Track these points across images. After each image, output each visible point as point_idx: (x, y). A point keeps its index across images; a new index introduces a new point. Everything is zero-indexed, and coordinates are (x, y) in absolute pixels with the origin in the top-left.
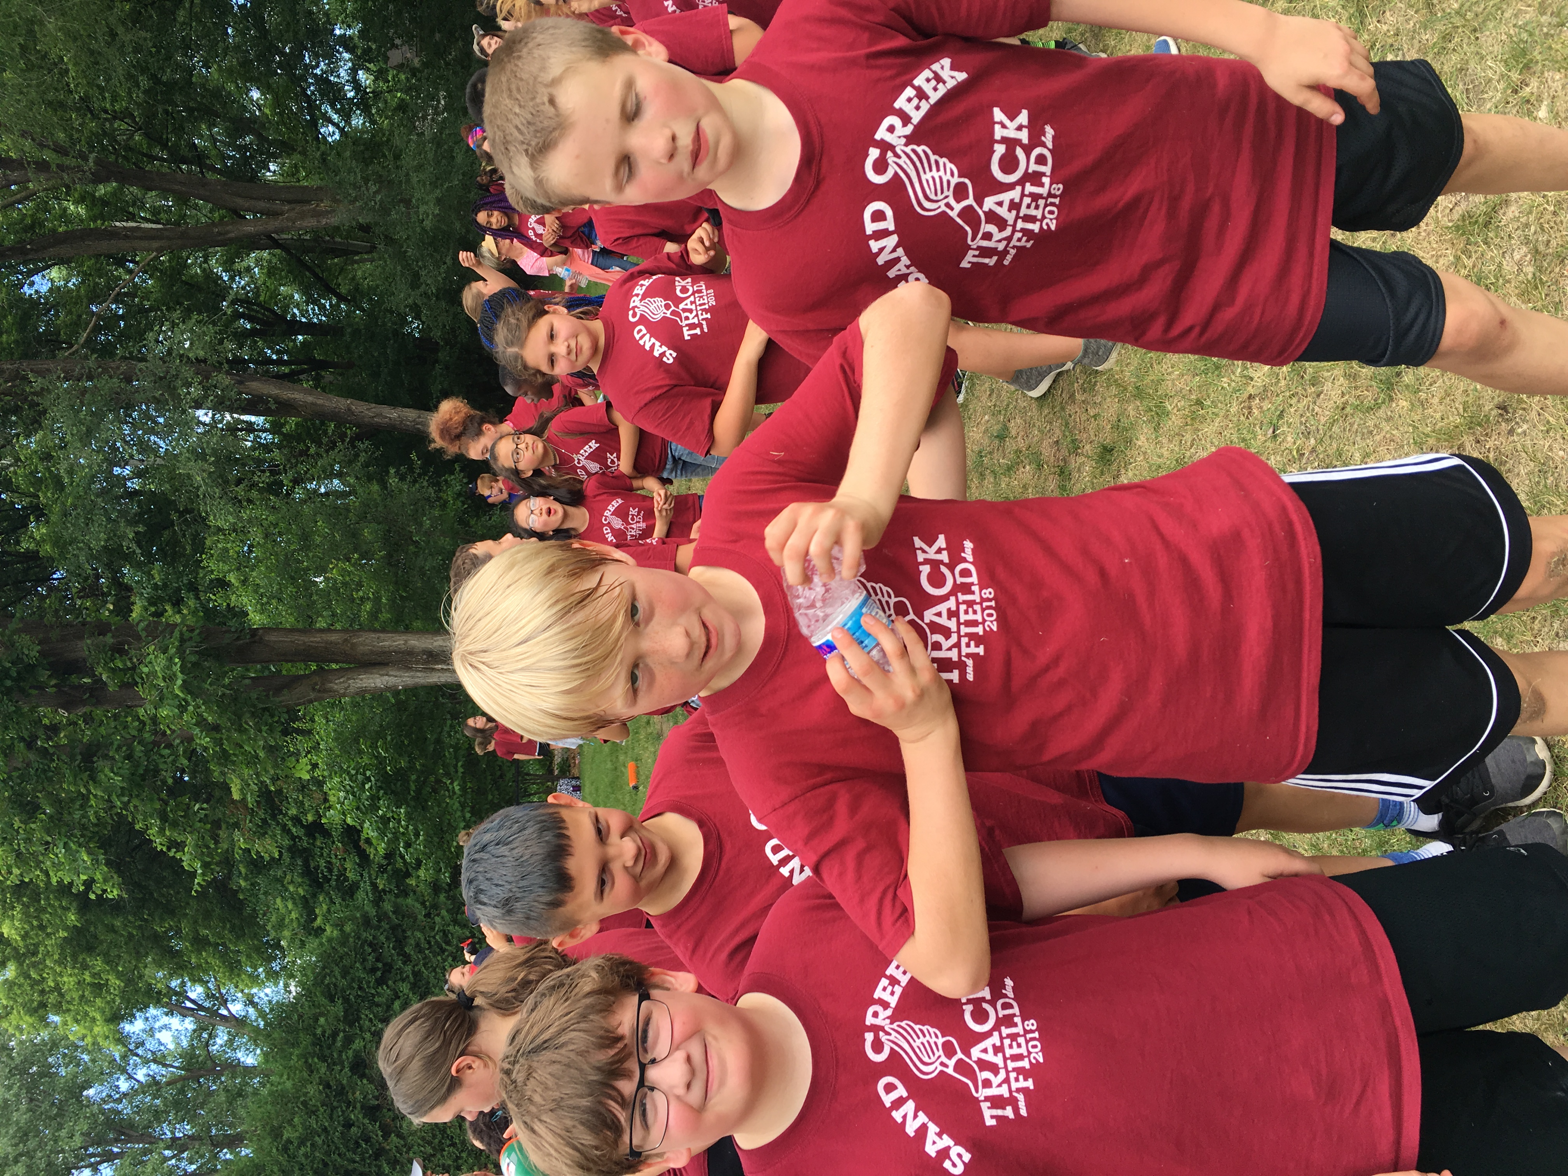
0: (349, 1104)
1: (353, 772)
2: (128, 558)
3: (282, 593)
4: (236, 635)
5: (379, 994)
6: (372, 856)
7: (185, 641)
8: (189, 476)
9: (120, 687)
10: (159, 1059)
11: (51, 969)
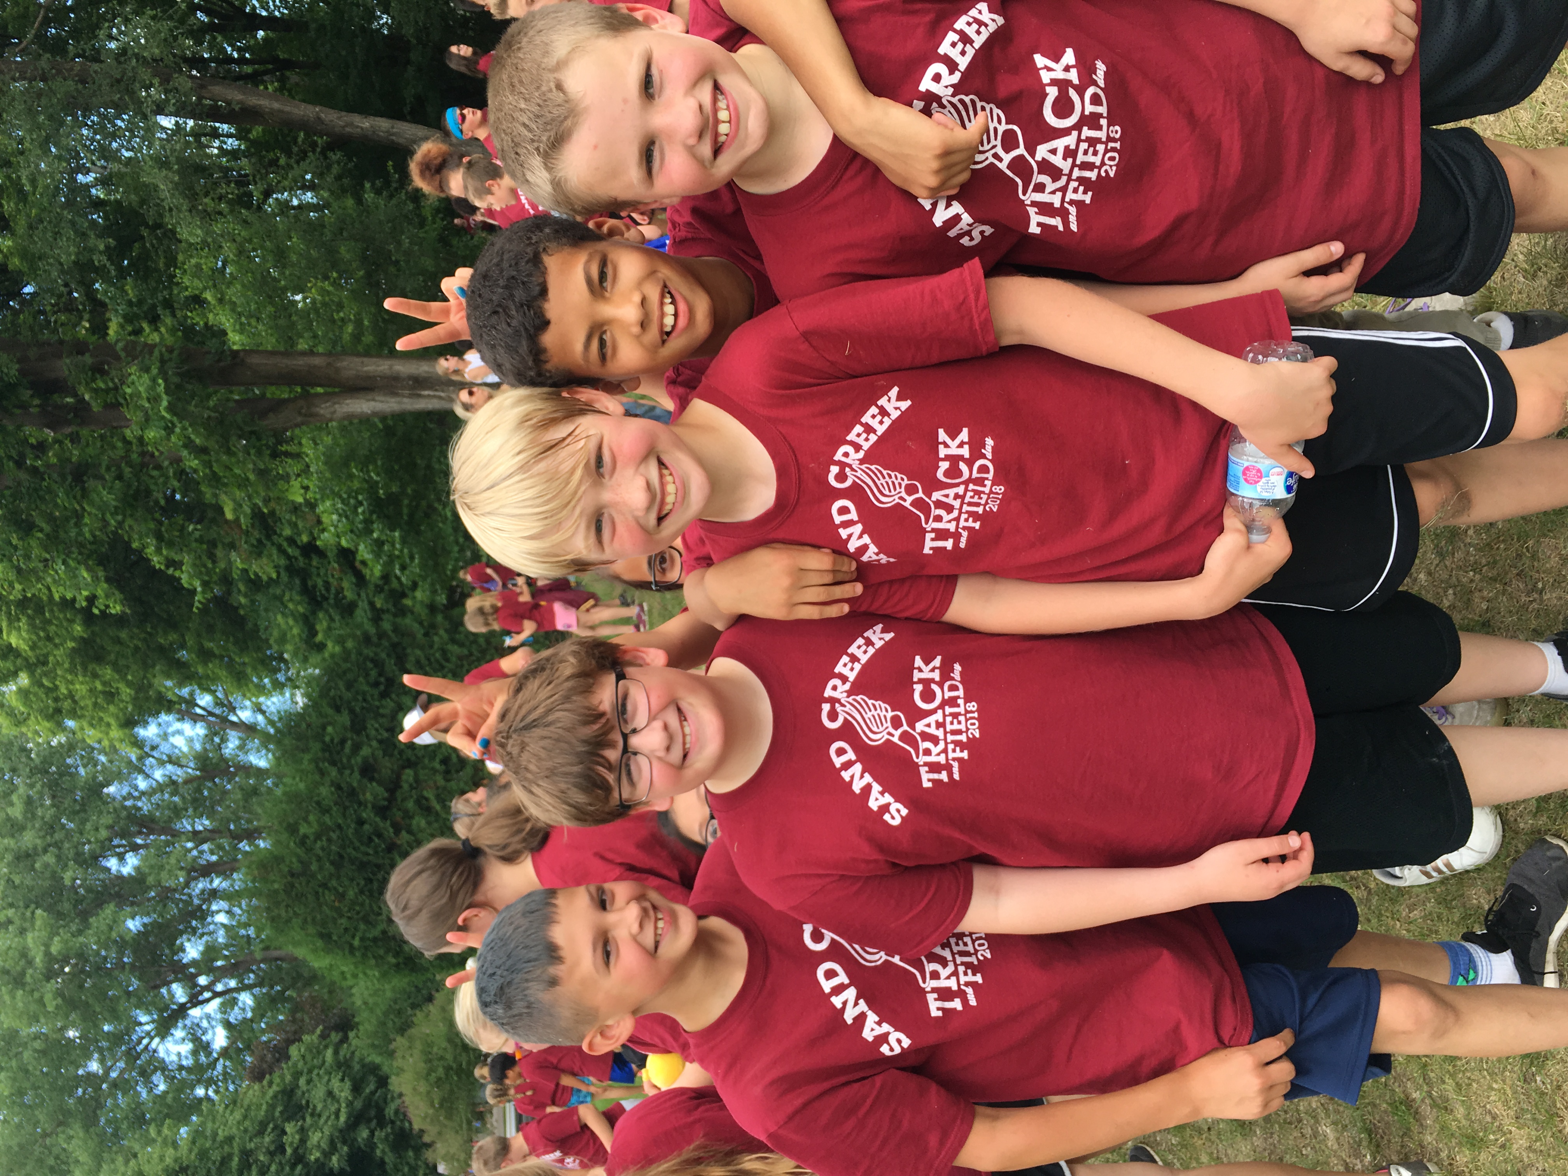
0: (360, 804)
1: (345, 496)
2: (101, 272)
3: (260, 312)
4: (217, 358)
5: (383, 706)
6: (368, 577)
7: (166, 362)
8: (156, 188)
9: (104, 407)
10: (174, 760)
11: (63, 677)
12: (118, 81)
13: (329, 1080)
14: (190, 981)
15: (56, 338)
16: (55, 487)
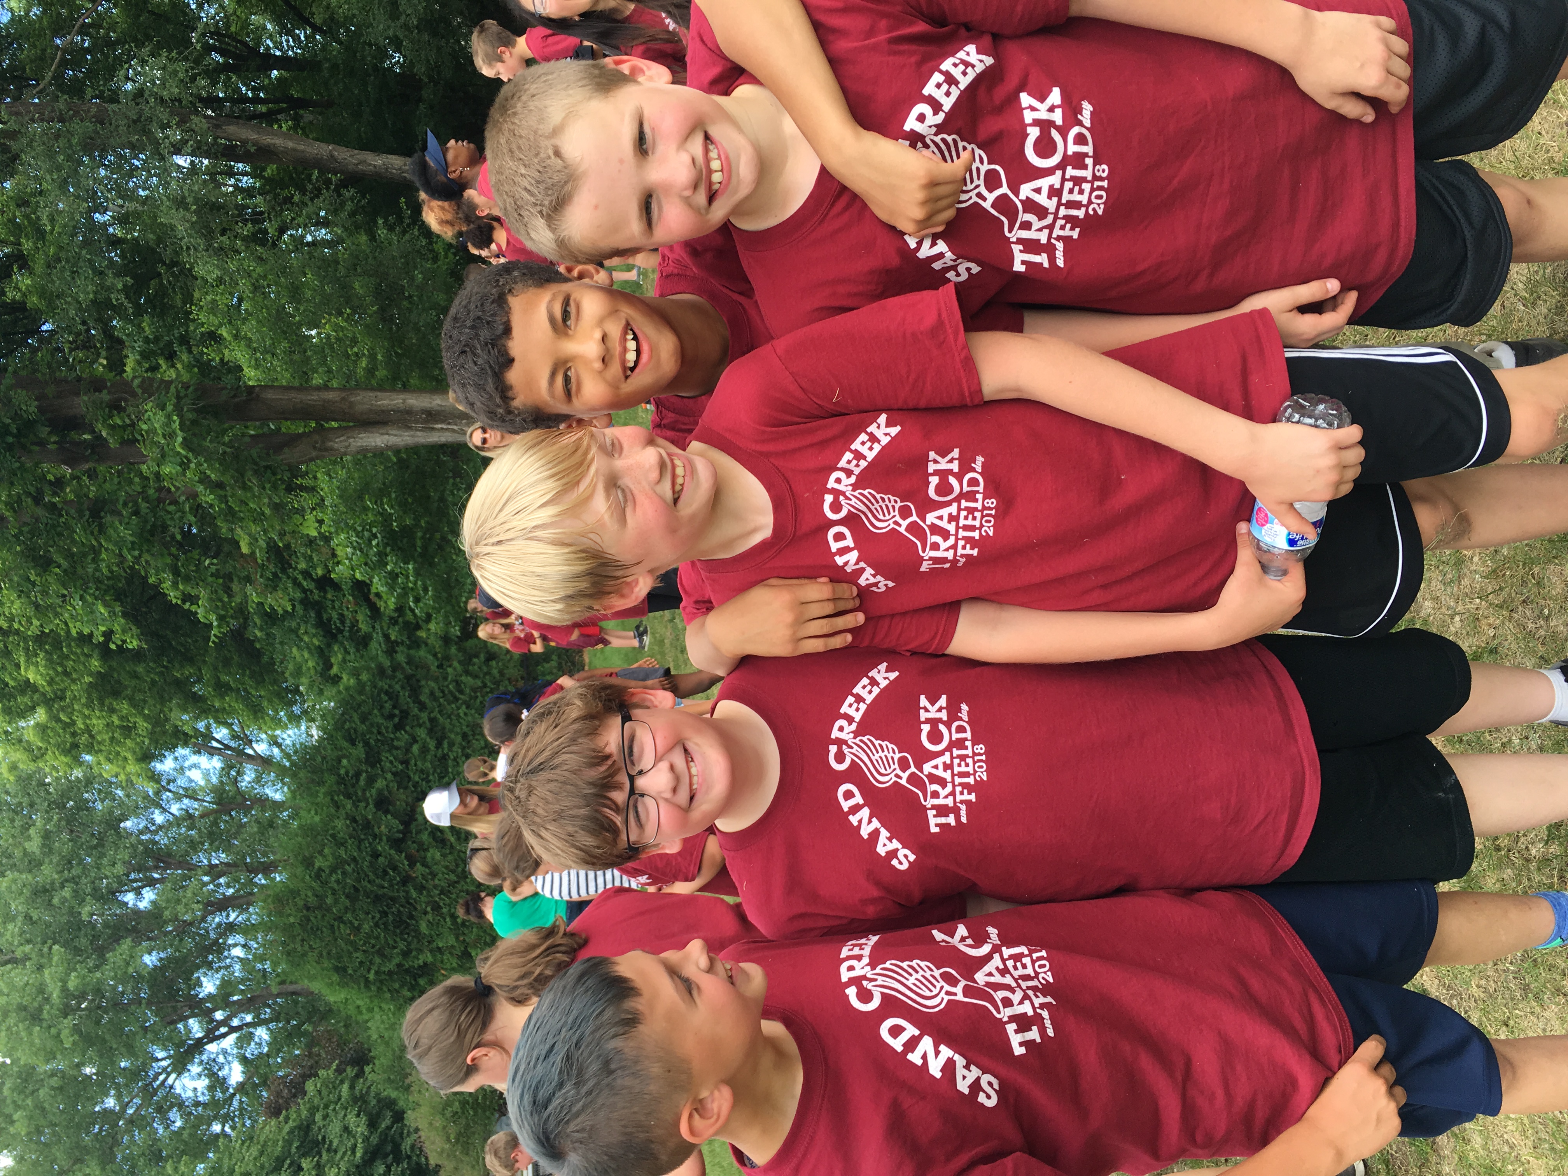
0: (375, 836)
1: (359, 529)
2: (118, 310)
3: (275, 348)
4: (232, 393)
5: (398, 739)
6: (382, 609)
7: (182, 398)
8: (172, 228)
9: (121, 443)
10: (191, 794)
11: (80, 712)
12: (135, 122)
13: (345, 1115)
14: (207, 1014)
15: (74, 375)
16: (72, 522)
